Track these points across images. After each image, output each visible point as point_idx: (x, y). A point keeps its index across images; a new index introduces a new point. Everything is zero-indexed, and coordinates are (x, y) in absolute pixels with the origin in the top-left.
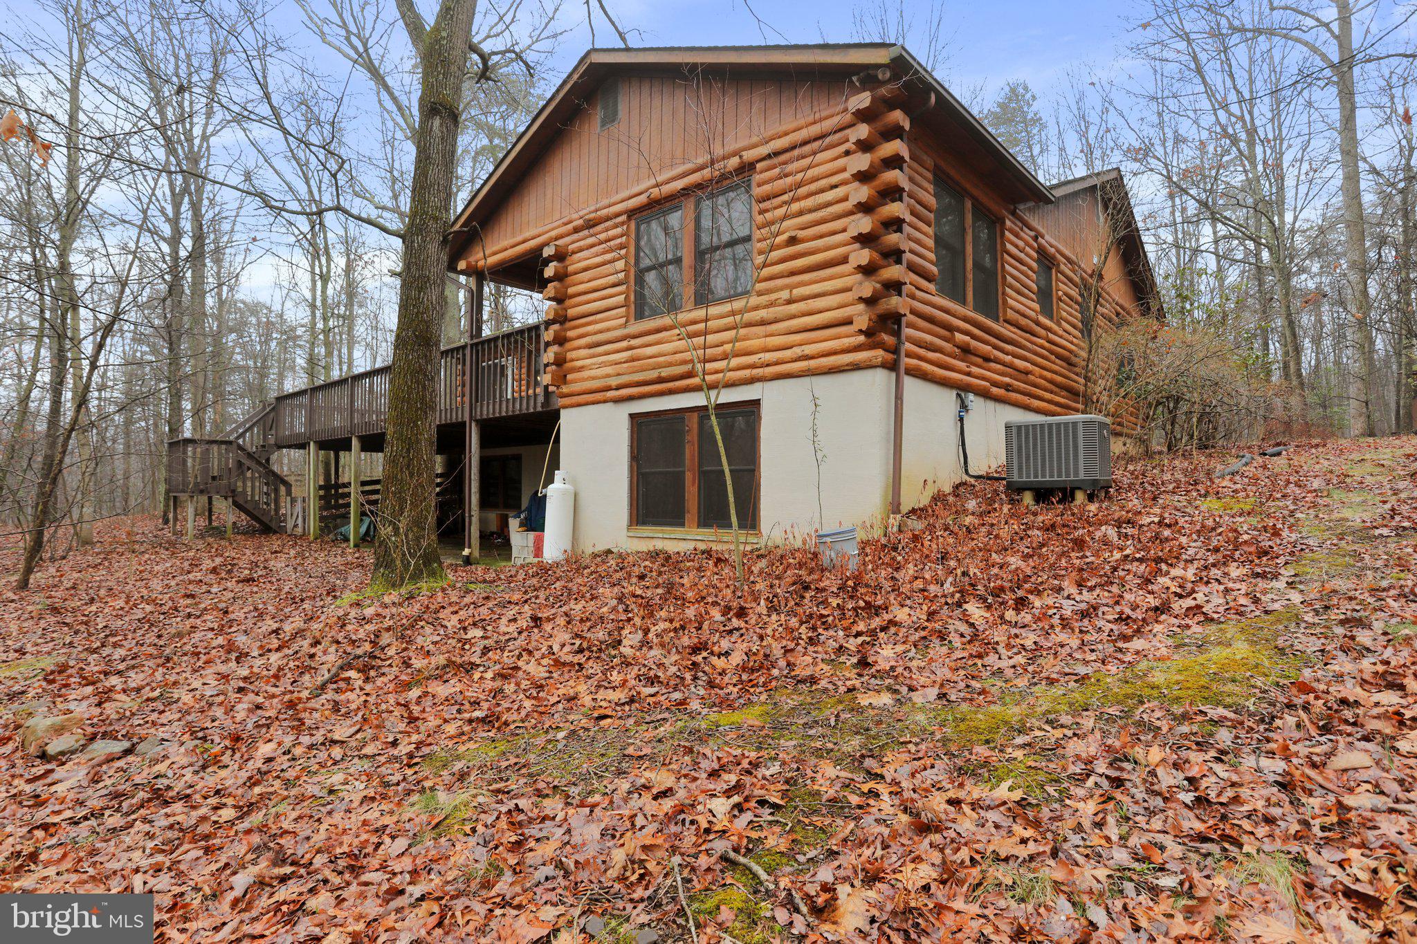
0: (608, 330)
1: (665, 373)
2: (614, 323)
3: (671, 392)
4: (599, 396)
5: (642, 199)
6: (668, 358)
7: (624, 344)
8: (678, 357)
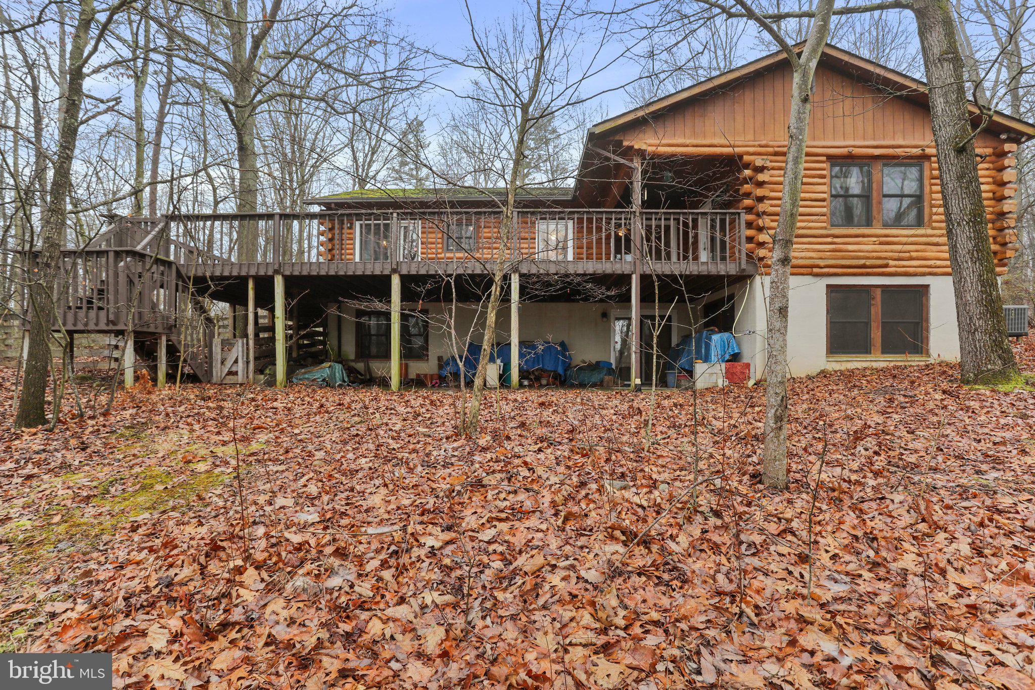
0: (810, 228)
1: (868, 262)
2: (818, 226)
3: (868, 274)
4: (802, 270)
5: (844, 151)
6: (867, 254)
7: (829, 240)
8: (875, 254)
